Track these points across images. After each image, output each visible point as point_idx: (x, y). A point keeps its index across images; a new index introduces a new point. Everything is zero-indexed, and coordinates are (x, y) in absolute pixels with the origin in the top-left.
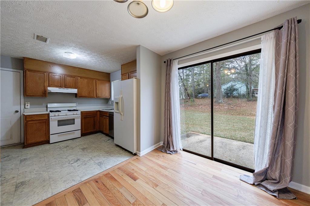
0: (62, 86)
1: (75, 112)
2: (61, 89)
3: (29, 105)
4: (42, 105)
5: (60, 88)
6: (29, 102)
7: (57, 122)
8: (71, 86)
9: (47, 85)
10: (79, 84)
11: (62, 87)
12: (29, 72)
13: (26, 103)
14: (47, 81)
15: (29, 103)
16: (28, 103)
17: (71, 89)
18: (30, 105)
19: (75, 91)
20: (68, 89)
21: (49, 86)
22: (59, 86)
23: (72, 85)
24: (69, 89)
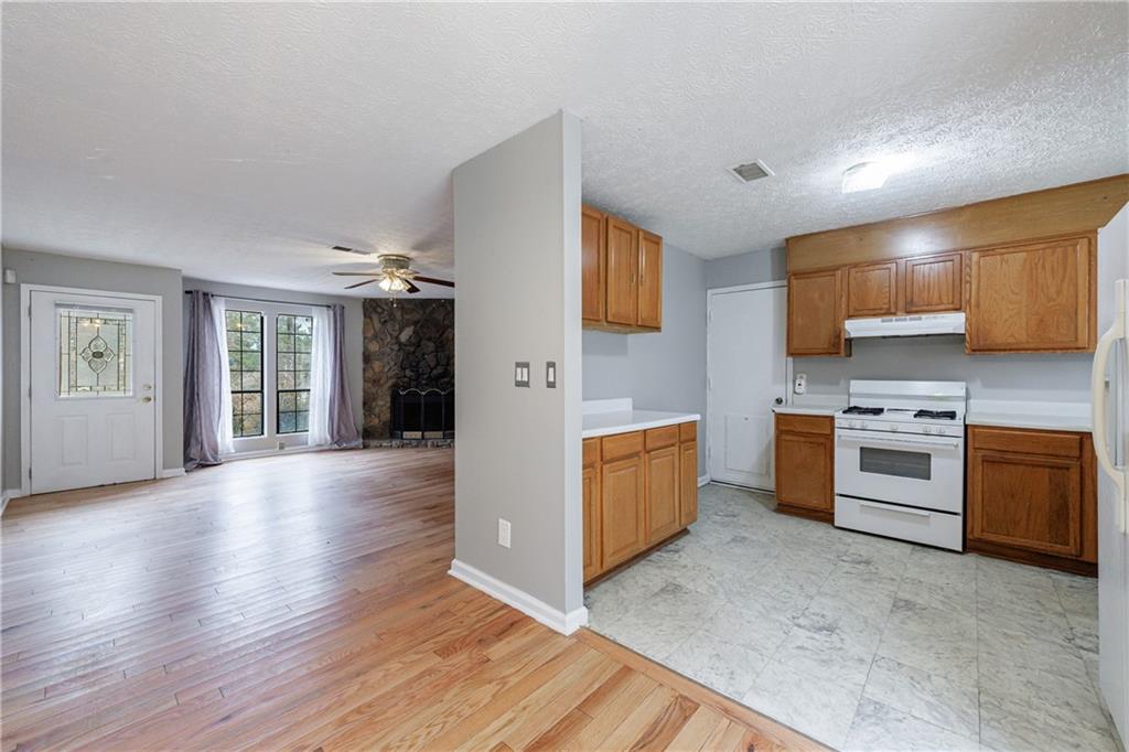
0: (893, 310)
1: (935, 425)
2: (891, 321)
3: (803, 383)
4: (837, 383)
5: (886, 318)
6: (805, 373)
7: (858, 453)
8: (935, 301)
9: (844, 311)
10: (974, 287)
11: (895, 314)
12: (796, 279)
13: (798, 376)
14: (844, 299)
15: (805, 376)
16: (801, 377)
17: (932, 315)
18: (807, 381)
19: (953, 322)
20: (920, 319)
21: (850, 317)
22: (881, 309)
23: (940, 298)
24: (924, 316)
